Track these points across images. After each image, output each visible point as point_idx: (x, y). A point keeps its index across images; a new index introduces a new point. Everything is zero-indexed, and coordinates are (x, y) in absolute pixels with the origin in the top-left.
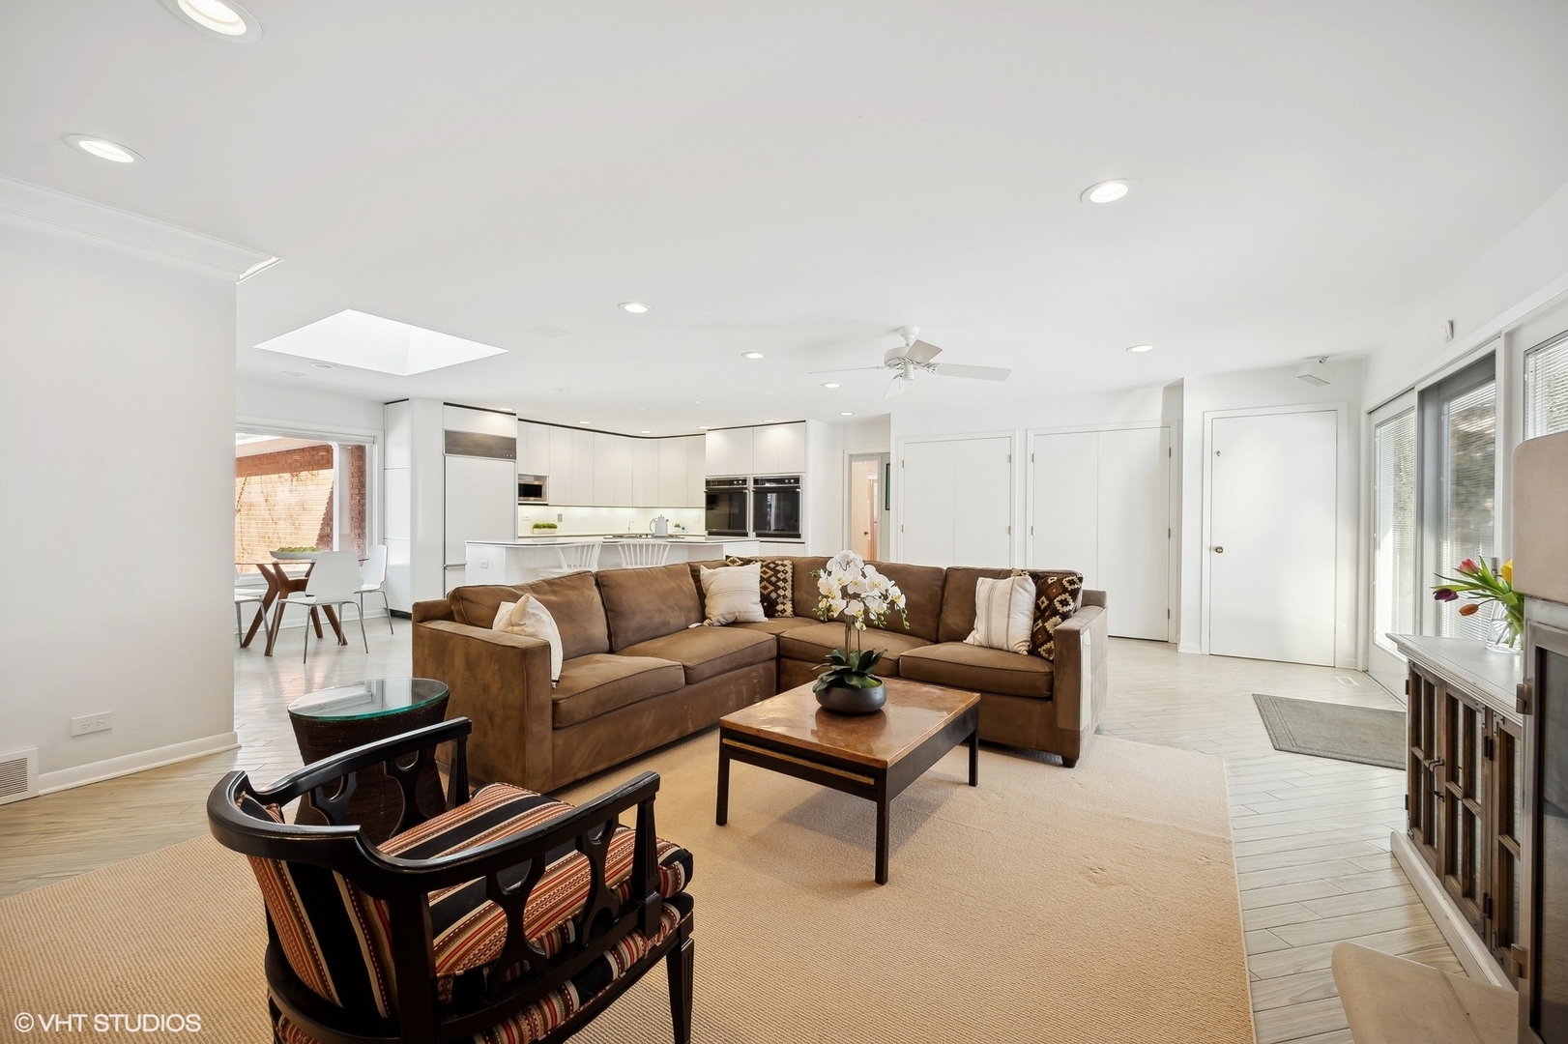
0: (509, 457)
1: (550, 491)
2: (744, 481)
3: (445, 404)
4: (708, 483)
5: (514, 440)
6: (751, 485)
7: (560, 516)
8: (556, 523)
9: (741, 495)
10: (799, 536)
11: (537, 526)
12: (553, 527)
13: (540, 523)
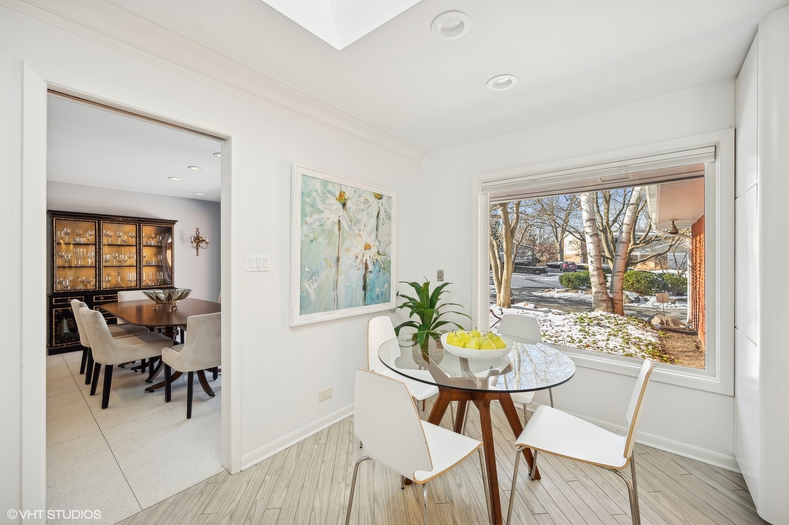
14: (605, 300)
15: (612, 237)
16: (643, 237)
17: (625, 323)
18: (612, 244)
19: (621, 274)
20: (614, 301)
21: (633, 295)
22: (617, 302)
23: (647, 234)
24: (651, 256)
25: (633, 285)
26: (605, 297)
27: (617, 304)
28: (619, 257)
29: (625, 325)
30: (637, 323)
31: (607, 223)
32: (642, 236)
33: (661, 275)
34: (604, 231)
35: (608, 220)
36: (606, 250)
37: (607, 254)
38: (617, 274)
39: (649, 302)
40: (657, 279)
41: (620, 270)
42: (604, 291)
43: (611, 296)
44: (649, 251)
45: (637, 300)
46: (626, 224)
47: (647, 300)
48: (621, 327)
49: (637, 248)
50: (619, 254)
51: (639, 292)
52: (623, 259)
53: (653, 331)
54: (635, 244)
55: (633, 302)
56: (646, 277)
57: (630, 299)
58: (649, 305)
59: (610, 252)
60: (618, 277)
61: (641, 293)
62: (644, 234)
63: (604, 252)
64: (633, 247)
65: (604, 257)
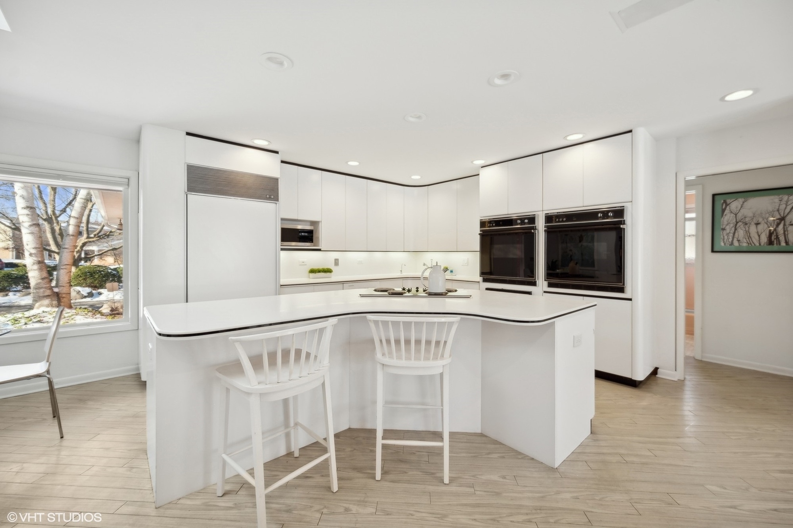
0: (269, 199)
1: (324, 236)
2: (532, 220)
3: (188, 134)
4: (483, 224)
5: (276, 180)
6: (541, 225)
7: (337, 262)
8: (332, 267)
9: (529, 236)
10: (621, 290)
11: (312, 271)
12: (329, 271)
13: (316, 267)
14: (49, 296)
15: (60, 229)
16: (97, 231)
17: (72, 315)
18: (59, 237)
19: (68, 267)
20: (60, 295)
21: (85, 291)
22: (64, 296)
23: (102, 229)
24: (106, 250)
25: (86, 280)
26: (48, 292)
27: (64, 297)
28: (67, 250)
29: (73, 317)
30: (86, 312)
31: (54, 213)
32: (97, 229)
33: (115, 269)
34: (49, 220)
35: (54, 209)
36: (51, 242)
37: (53, 247)
38: (64, 267)
39: (102, 295)
40: (111, 272)
41: (68, 263)
42: (48, 285)
43: (56, 290)
44: (104, 246)
45: (90, 295)
46: (75, 217)
47: (100, 294)
48: (68, 320)
49: (90, 242)
50: (66, 247)
51: (92, 287)
52: (71, 252)
53: (102, 317)
54: (88, 237)
55: (85, 297)
56: (100, 271)
57: (82, 295)
58: (102, 298)
59: (57, 244)
60: (65, 270)
61: (95, 287)
62: (99, 227)
63: (49, 245)
64: (86, 240)
65: (50, 251)
